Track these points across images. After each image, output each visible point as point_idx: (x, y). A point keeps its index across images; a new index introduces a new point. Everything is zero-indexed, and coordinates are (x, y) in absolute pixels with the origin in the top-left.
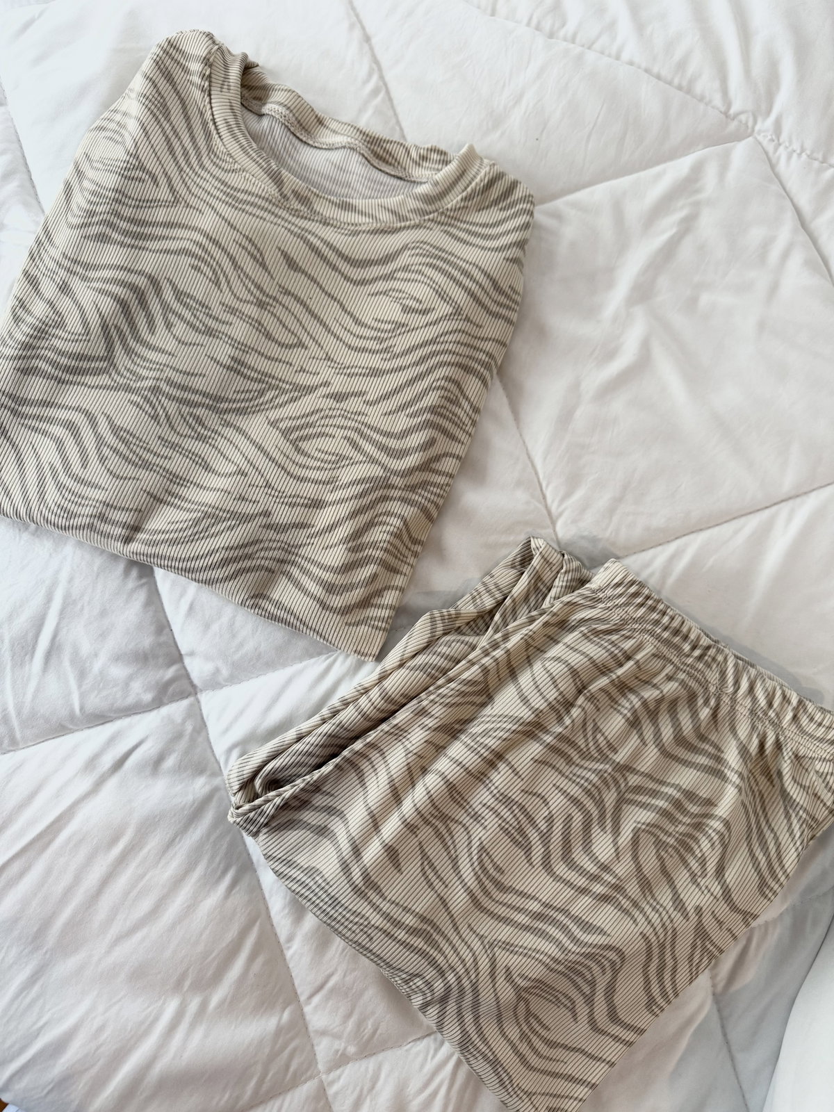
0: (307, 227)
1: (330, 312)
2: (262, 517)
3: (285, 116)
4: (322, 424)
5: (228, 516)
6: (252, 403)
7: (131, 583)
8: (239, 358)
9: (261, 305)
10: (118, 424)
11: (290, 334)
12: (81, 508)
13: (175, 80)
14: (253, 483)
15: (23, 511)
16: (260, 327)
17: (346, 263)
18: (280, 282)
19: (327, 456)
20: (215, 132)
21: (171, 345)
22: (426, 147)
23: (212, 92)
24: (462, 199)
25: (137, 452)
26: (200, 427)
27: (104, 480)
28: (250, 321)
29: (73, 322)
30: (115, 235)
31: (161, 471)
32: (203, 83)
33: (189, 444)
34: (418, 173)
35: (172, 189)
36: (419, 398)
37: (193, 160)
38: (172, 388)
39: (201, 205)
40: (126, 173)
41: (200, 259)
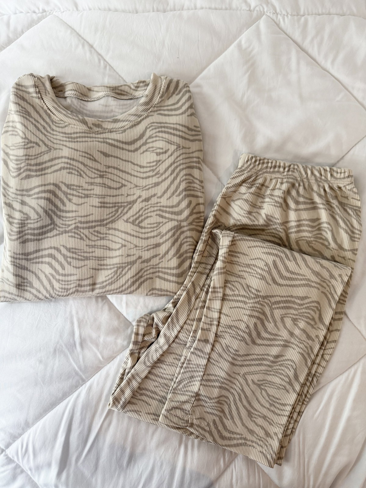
0: (105, 137)
1: (129, 167)
2: (139, 260)
3: (75, 94)
4: (145, 213)
5: (126, 264)
6: (115, 216)
7: (100, 304)
8: (102, 201)
9: (101, 177)
10: (69, 247)
11: (117, 183)
12: (70, 286)
13: (26, 98)
14: (130, 248)
15: (48, 296)
16: (105, 186)
17: (126, 145)
18: (104, 164)
19: (153, 225)
20: (51, 113)
21: (74, 208)
22: (136, 82)
23: (43, 98)
24: (160, 98)
25: (81, 255)
26: (100, 234)
27: (74, 271)
28: (100, 185)
29: (33, 215)
30: (33, 173)
31: (93, 258)
32: (38, 96)
33: (99, 243)
34: (137, 94)
35: (46, 145)
36: (178, 187)
37: (48, 129)
38: (83, 224)
39: (60, 147)
40: (25, 147)
41: (70, 169)
